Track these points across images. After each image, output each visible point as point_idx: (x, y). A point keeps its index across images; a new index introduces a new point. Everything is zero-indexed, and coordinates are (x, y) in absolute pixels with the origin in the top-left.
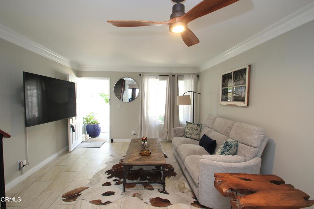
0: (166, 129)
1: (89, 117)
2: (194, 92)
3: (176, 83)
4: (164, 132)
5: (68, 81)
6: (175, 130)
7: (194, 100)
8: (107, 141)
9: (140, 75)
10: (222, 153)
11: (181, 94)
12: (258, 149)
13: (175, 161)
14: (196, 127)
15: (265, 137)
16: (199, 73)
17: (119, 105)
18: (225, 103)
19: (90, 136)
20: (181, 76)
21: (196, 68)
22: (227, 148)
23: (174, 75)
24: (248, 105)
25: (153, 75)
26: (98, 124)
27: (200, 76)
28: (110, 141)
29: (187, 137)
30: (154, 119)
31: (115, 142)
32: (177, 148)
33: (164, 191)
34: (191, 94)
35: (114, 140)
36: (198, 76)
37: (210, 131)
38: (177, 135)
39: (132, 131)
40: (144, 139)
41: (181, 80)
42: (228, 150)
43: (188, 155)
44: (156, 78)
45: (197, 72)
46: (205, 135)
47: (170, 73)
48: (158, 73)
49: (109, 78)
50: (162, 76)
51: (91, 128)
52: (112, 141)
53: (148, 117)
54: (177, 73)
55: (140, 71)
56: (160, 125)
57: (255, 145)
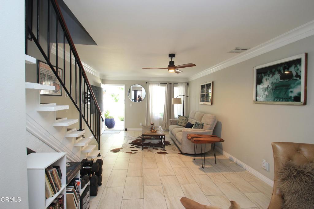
0: (165, 122)
1: (107, 113)
2: (184, 96)
3: (172, 89)
4: (163, 124)
5: (100, 87)
6: (171, 121)
7: (184, 101)
8: (122, 130)
9: (147, 83)
10: (194, 128)
11: (175, 97)
12: (212, 126)
13: (170, 139)
14: (184, 118)
15: (215, 120)
16: (188, 82)
17: (132, 104)
18: (202, 103)
19: (108, 127)
20: (176, 84)
21: (186, 78)
22: (196, 125)
23: (170, 83)
24: (212, 104)
25: (156, 83)
26: (113, 118)
27: (189, 84)
28: (125, 130)
29: (178, 125)
30: (156, 115)
31: (128, 131)
32: (172, 131)
33: (164, 150)
34: (182, 98)
35: (127, 129)
36: (188, 84)
37: (192, 121)
38: (172, 124)
39: (141, 123)
40: (152, 124)
41: (176, 86)
42: (197, 126)
43: (178, 132)
44: (158, 85)
45: (187, 81)
46: (189, 122)
47: (168, 82)
48: (160, 82)
49: (125, 85)
50: (163, 84)
51: (108, 121)
52: (126, 130)
53: (152, 113)
54: (173, 82)
55: (146, 80)
56: (160, 119)
57: (210, 124)
